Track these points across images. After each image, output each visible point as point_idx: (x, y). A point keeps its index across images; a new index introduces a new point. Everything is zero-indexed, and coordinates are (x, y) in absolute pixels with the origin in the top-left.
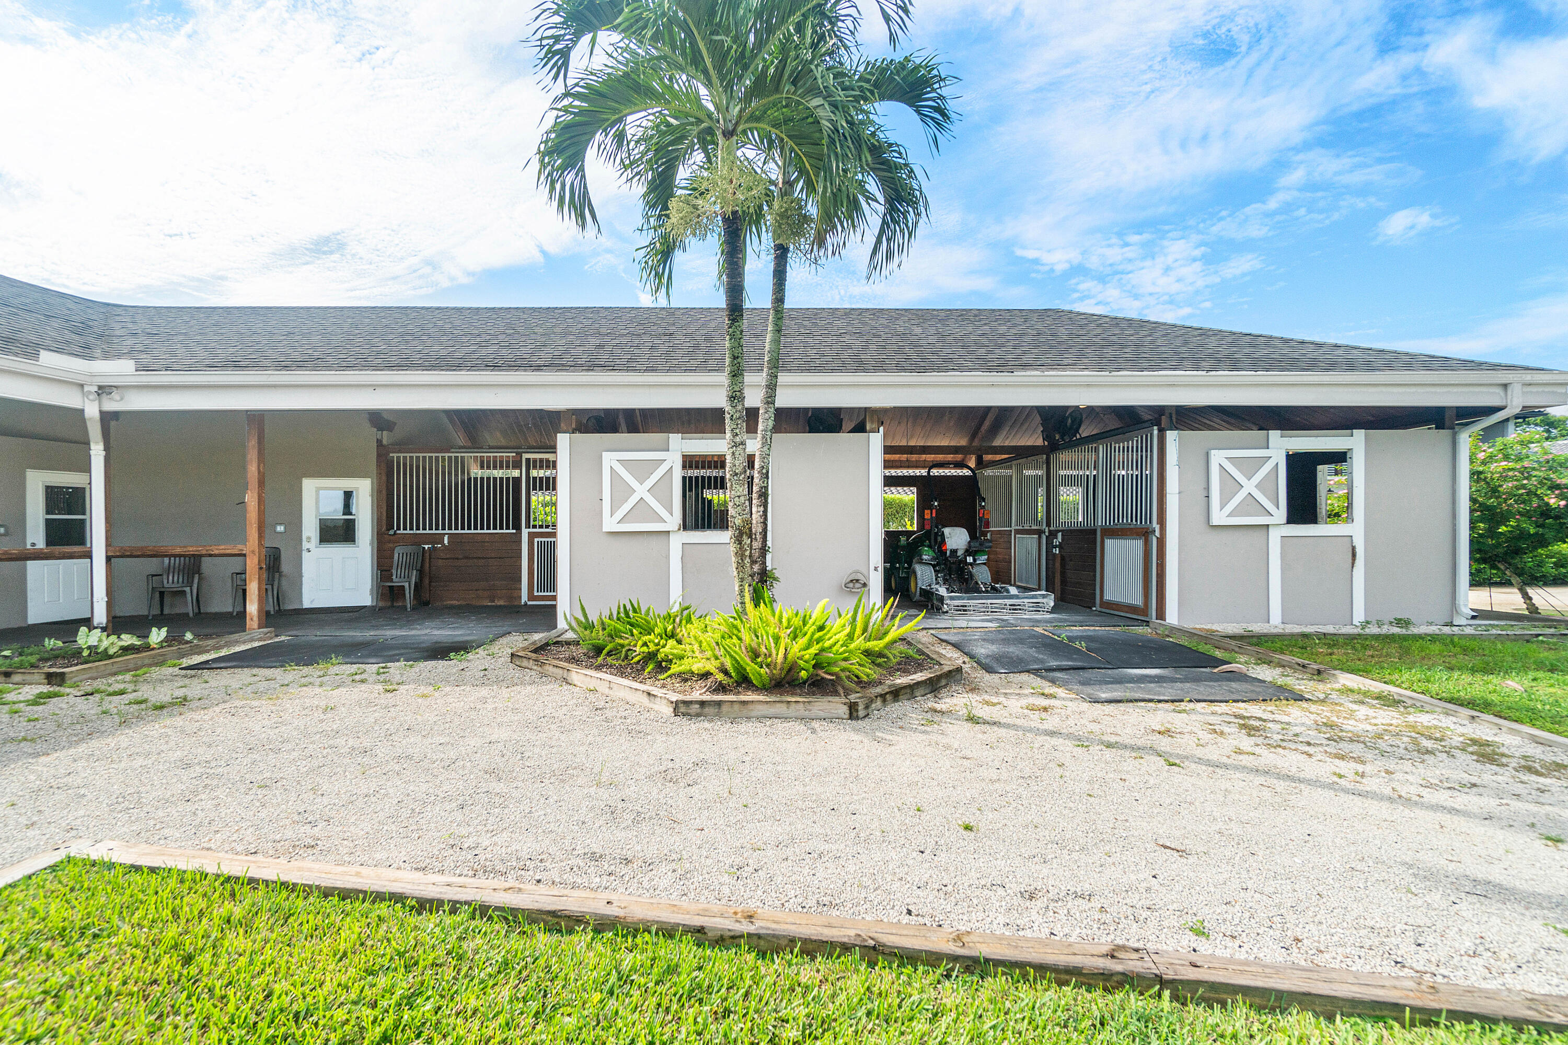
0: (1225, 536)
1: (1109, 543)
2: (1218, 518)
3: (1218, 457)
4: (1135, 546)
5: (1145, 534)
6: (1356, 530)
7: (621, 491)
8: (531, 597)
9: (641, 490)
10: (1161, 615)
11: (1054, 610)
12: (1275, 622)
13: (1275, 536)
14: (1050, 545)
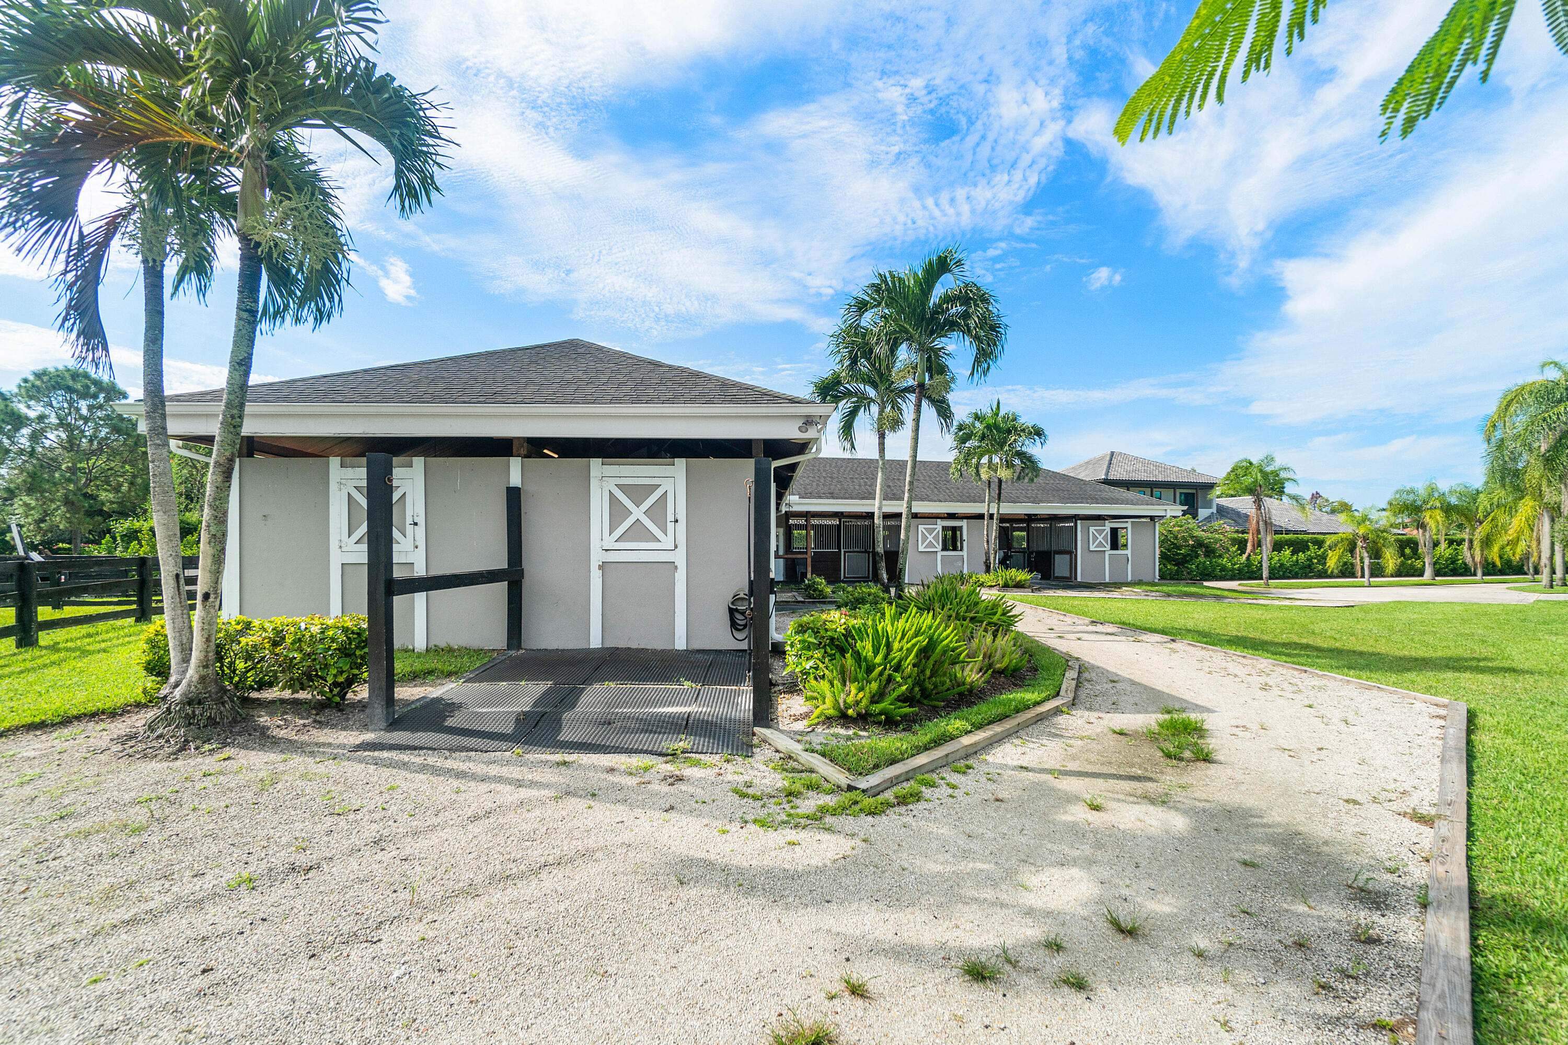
0: (1095, 554)
1: (1056, 556)
2: (1092, 548)
3: (1092, 529)
4: (1067, 557)
5: (1070, 553)
6: (1128, 552)
7: (925, 538)
8: (845, 577)
9: (930, 538)
10: (1076, 579)
11: (1041, 579)
12: (1107, 580)
13: (1107, 554)
14: (1029, 557)
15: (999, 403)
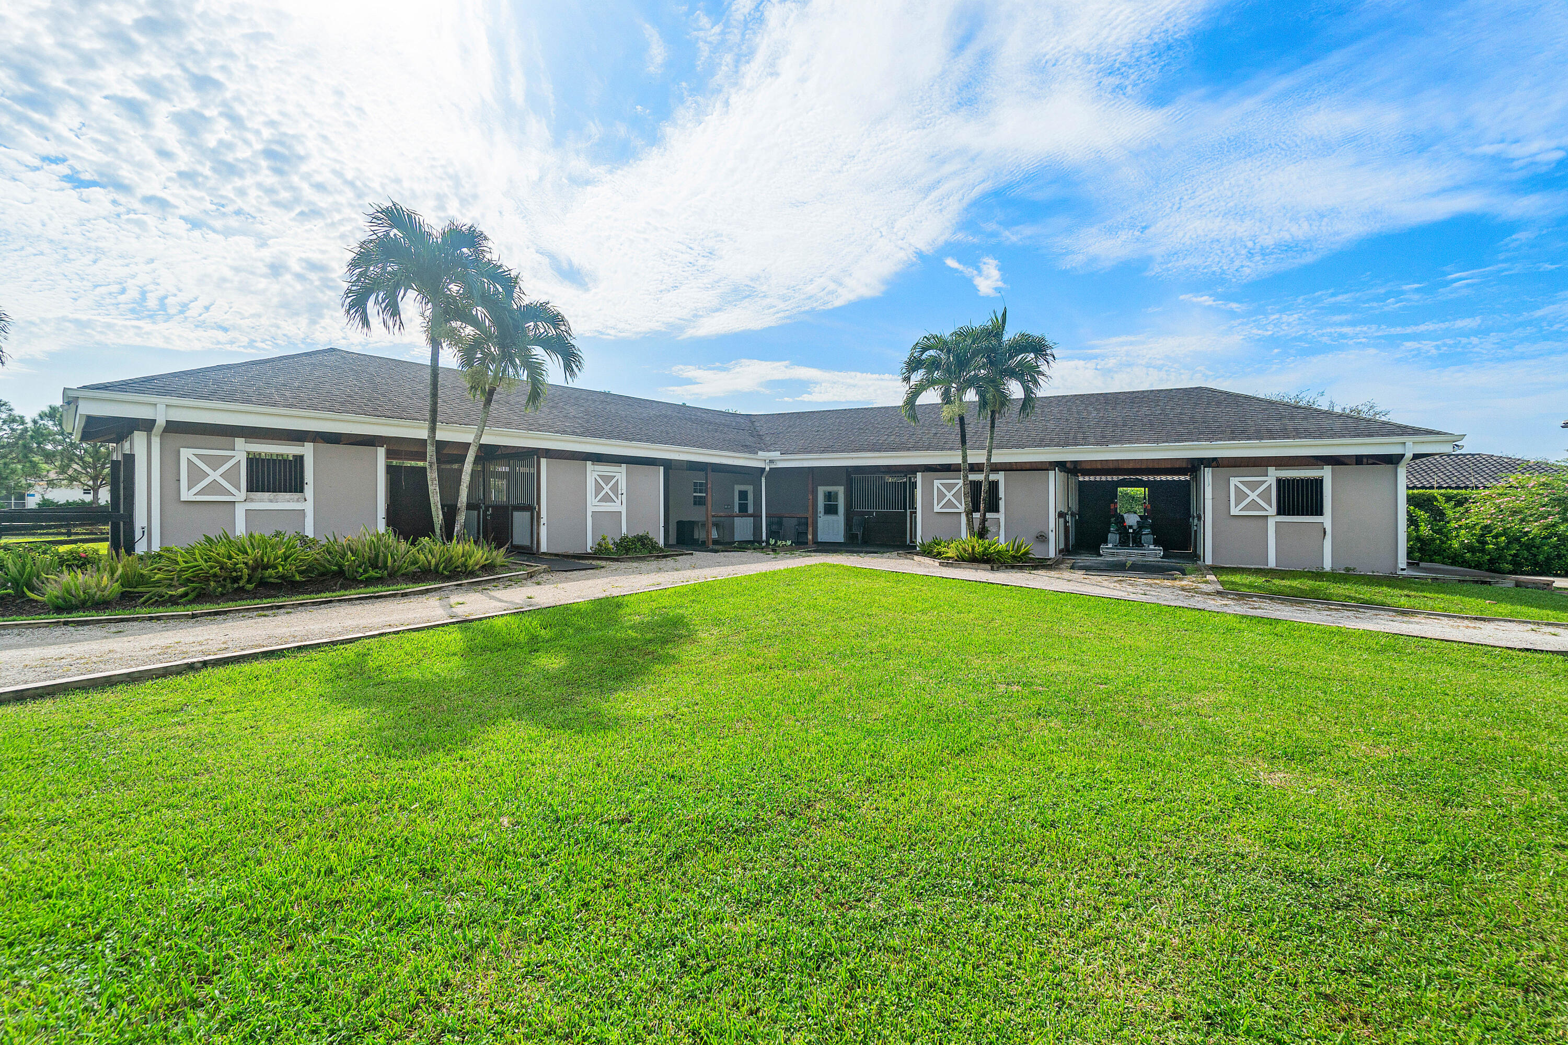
0: (1241, 521)
2: (1234, 511)
6: (1326, 520)
7: (941, 495)
8: (911, 541)
9: (949, 496)
10: (1204, 560)
12: (1272, 563)
13: (1271, 523)
15: (1004, 315)
